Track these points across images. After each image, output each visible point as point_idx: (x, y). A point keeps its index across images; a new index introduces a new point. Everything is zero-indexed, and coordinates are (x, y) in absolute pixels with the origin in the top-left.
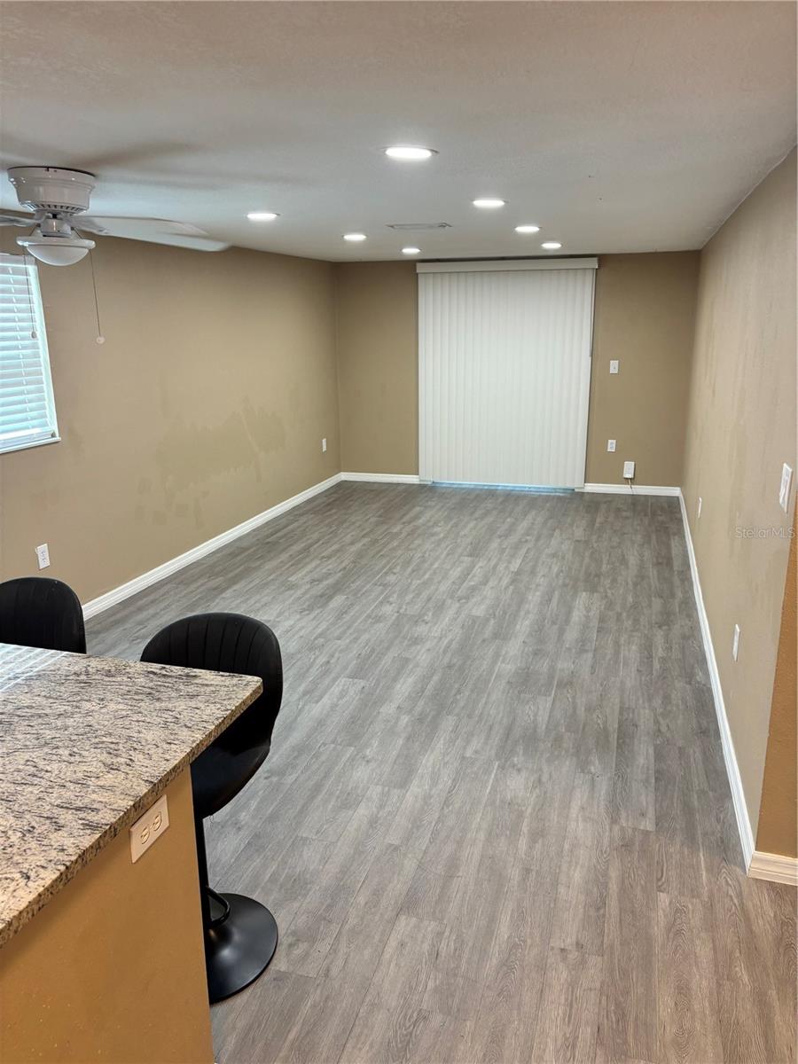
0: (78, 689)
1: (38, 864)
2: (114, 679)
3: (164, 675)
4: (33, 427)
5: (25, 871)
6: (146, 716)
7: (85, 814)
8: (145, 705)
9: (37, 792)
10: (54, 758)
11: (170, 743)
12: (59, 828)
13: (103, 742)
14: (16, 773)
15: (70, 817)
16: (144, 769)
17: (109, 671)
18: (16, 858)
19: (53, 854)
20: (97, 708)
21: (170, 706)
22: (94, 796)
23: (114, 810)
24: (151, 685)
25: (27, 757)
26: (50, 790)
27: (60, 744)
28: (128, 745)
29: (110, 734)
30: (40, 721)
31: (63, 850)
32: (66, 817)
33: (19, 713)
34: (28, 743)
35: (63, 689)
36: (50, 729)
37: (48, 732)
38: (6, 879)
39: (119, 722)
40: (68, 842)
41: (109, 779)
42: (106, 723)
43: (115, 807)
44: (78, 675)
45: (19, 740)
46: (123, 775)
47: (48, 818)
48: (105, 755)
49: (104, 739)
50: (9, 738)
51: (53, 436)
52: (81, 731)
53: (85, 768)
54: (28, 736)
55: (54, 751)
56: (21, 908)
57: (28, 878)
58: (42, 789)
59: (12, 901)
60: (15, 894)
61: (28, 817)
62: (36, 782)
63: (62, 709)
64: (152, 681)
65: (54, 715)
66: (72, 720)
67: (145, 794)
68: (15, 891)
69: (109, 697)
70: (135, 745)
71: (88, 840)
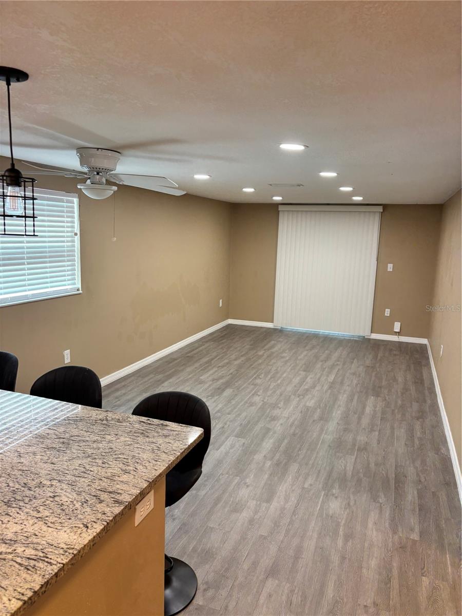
0: (102, 428)
1: (92, 520)
2: (122, 424)
3: (150, 424)
4: (68, 285)
5: (85, 523)
6: (141, 445)
7: (114, 496)
8: (141, 439)
9: (87, 482)
10: (94, 464)
11: (157, 461)
12: (101, 502)
13: (119, 458)
14: (74, 471)
15: (107, 496)
16: (144, 474)
17: (119, 419)
18: (80, 516)
19: (100, 515)
20: (114, 439)
21: (154, 441)
22: (118, 486)
23: (129, 494)
24: (143, 428)
25: (80, 463)
26: (94, 481)
27: (96, 457)
28: (133, 460)
29: (123, 454)
30: (84, 444)
31: (104, 514)
32: (104, 496)
33: (72, 438)
34: (79, 455)
35: (94, 427)
36: (90, 449)
37: (89, 450)
38: (76, 527)
39: (128, 447)
40: (107, 510)
41: (125, 477)
42: (120, 448)
43: (130, 493)
44: (102, 421)
45: (74, 453)
46: (133, 476)
47: (94, 496)
48: (121, 465)
49: (120, 456)
50: (68, 452)
51: (78, 290)
52: (107, 451)
53: (111, 471)
54: (79, 451)
55: (94, 461)
56: (85, 543)
57: (87, 527)
58: (90, 480)
59: (80, 539)
60: (81, 535)
61: (84, 494)
62: (86, 476)
63: (95, 438)
64: (143, 426)
65: (91, 441)
66: (101, 444)
67: (146, 487)
68: (81, 534)
69: (120, 433)
70: (137, 460)
71: (117, 510)
